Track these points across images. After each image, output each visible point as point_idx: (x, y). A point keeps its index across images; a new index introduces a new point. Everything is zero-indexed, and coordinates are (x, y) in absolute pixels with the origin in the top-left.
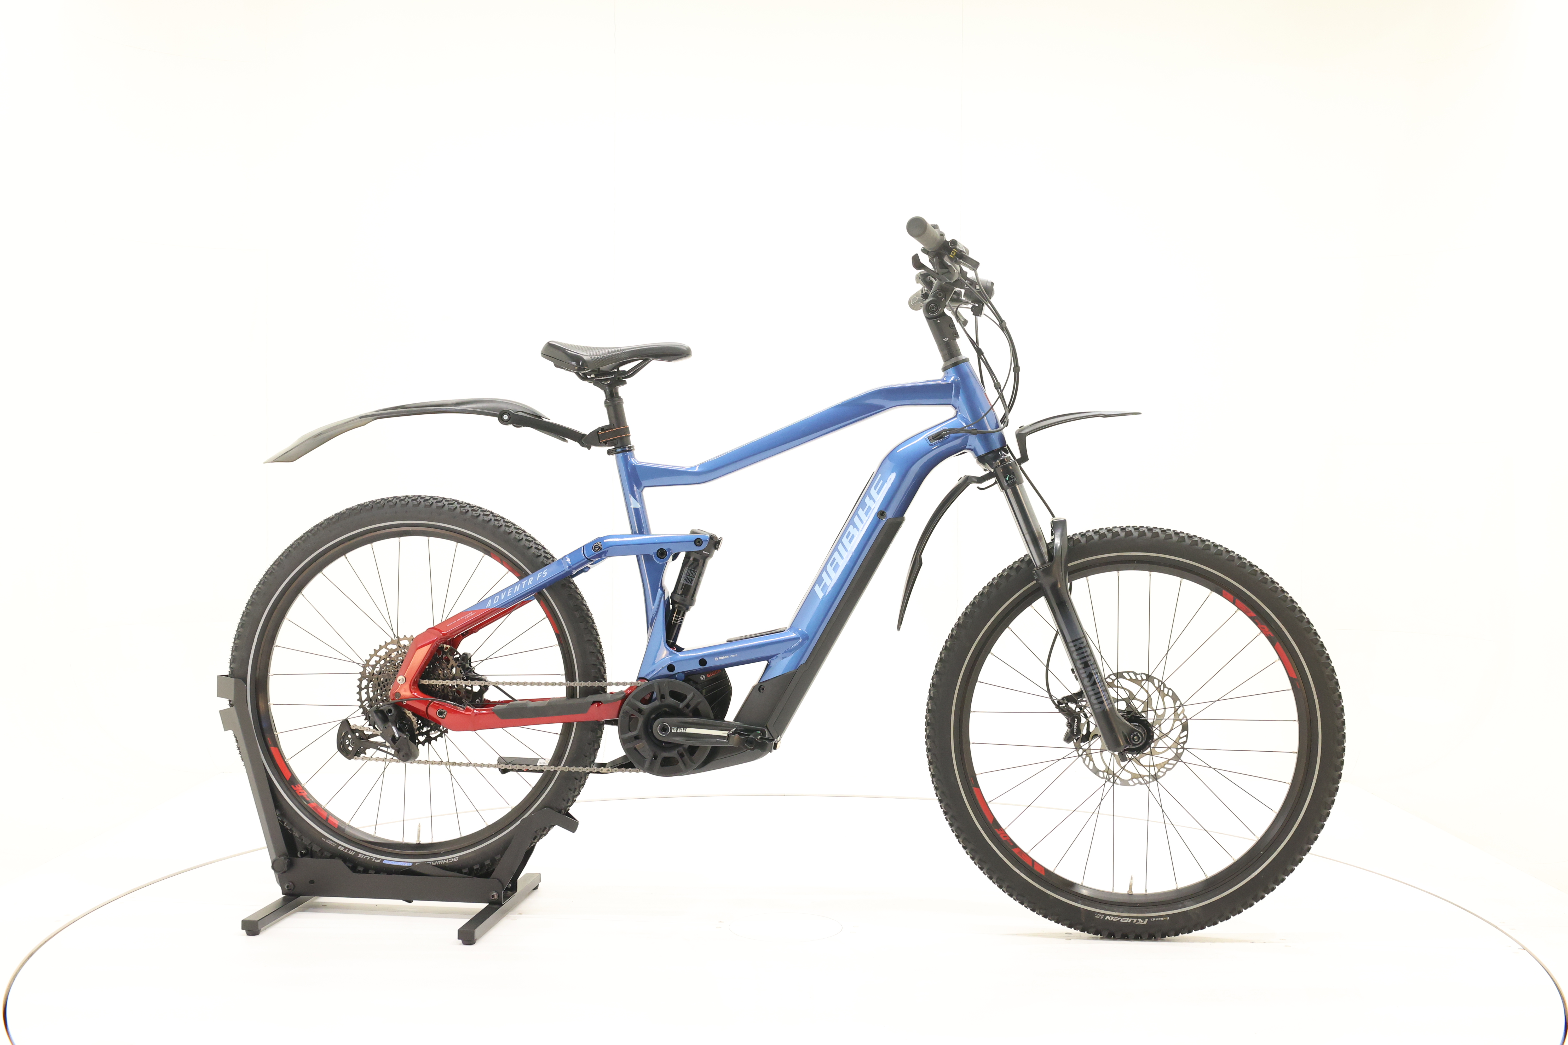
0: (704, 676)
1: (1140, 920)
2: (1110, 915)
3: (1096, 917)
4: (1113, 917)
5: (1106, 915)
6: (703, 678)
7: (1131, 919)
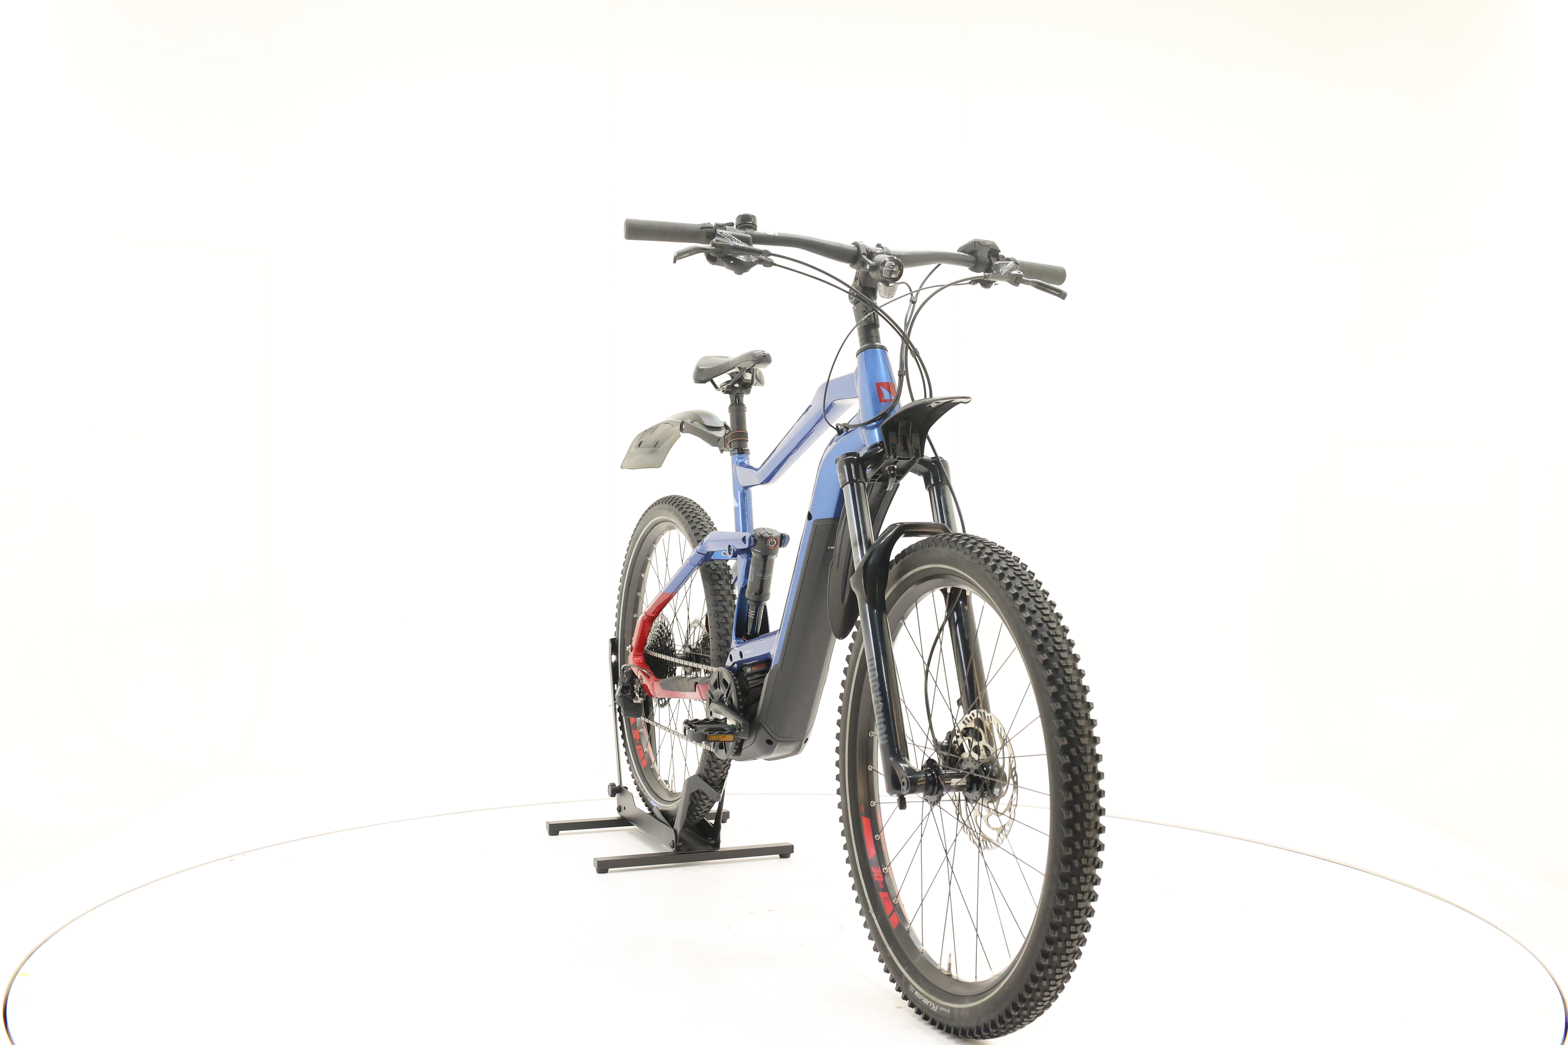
0: (750, 669)
1: (933, 1005)
2: (919, 991)
3: (910, 989)
4: (919, 994)
5: (916, 989)
6: (749, 670)
7: (929, 1002)
